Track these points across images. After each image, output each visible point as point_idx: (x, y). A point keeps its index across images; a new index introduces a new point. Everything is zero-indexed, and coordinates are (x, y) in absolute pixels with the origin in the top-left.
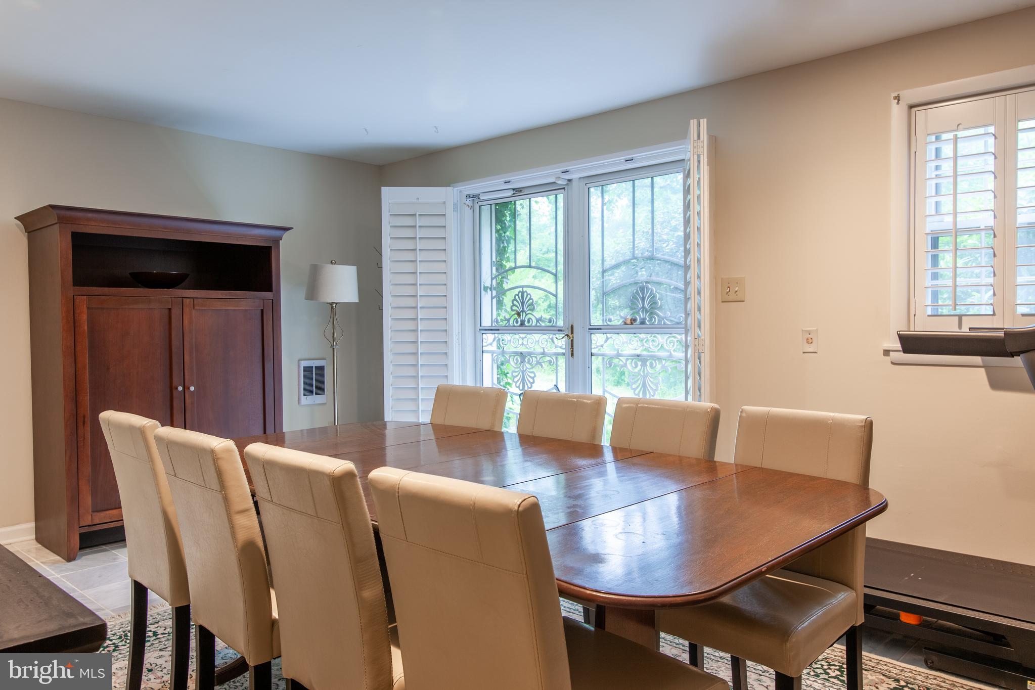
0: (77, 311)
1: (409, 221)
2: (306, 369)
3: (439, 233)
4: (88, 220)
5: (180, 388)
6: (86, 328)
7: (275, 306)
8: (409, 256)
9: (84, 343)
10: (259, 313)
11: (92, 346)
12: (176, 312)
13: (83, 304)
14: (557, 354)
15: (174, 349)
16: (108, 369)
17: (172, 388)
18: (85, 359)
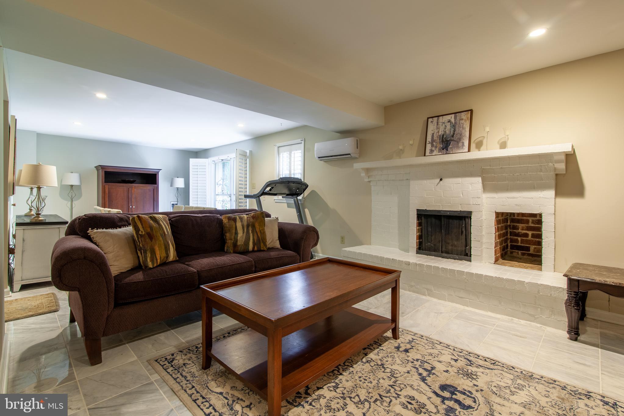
0: (105, 189)
1: (196, 167)
2: (172, 204)
3: (204, 170)
4: (110, 168)
5: (131, 207)
6: (107, 192)
7: (157, 188)
8: (196, 176)
9: (107, 196)
10: (153, 190)
11: (109, 196)
12: (130, 189)
13: (107, 187)
14: (229, 201)
15: (130, 197)
16: (113, 202)
17: (129, 207)
18: (107, 199)
